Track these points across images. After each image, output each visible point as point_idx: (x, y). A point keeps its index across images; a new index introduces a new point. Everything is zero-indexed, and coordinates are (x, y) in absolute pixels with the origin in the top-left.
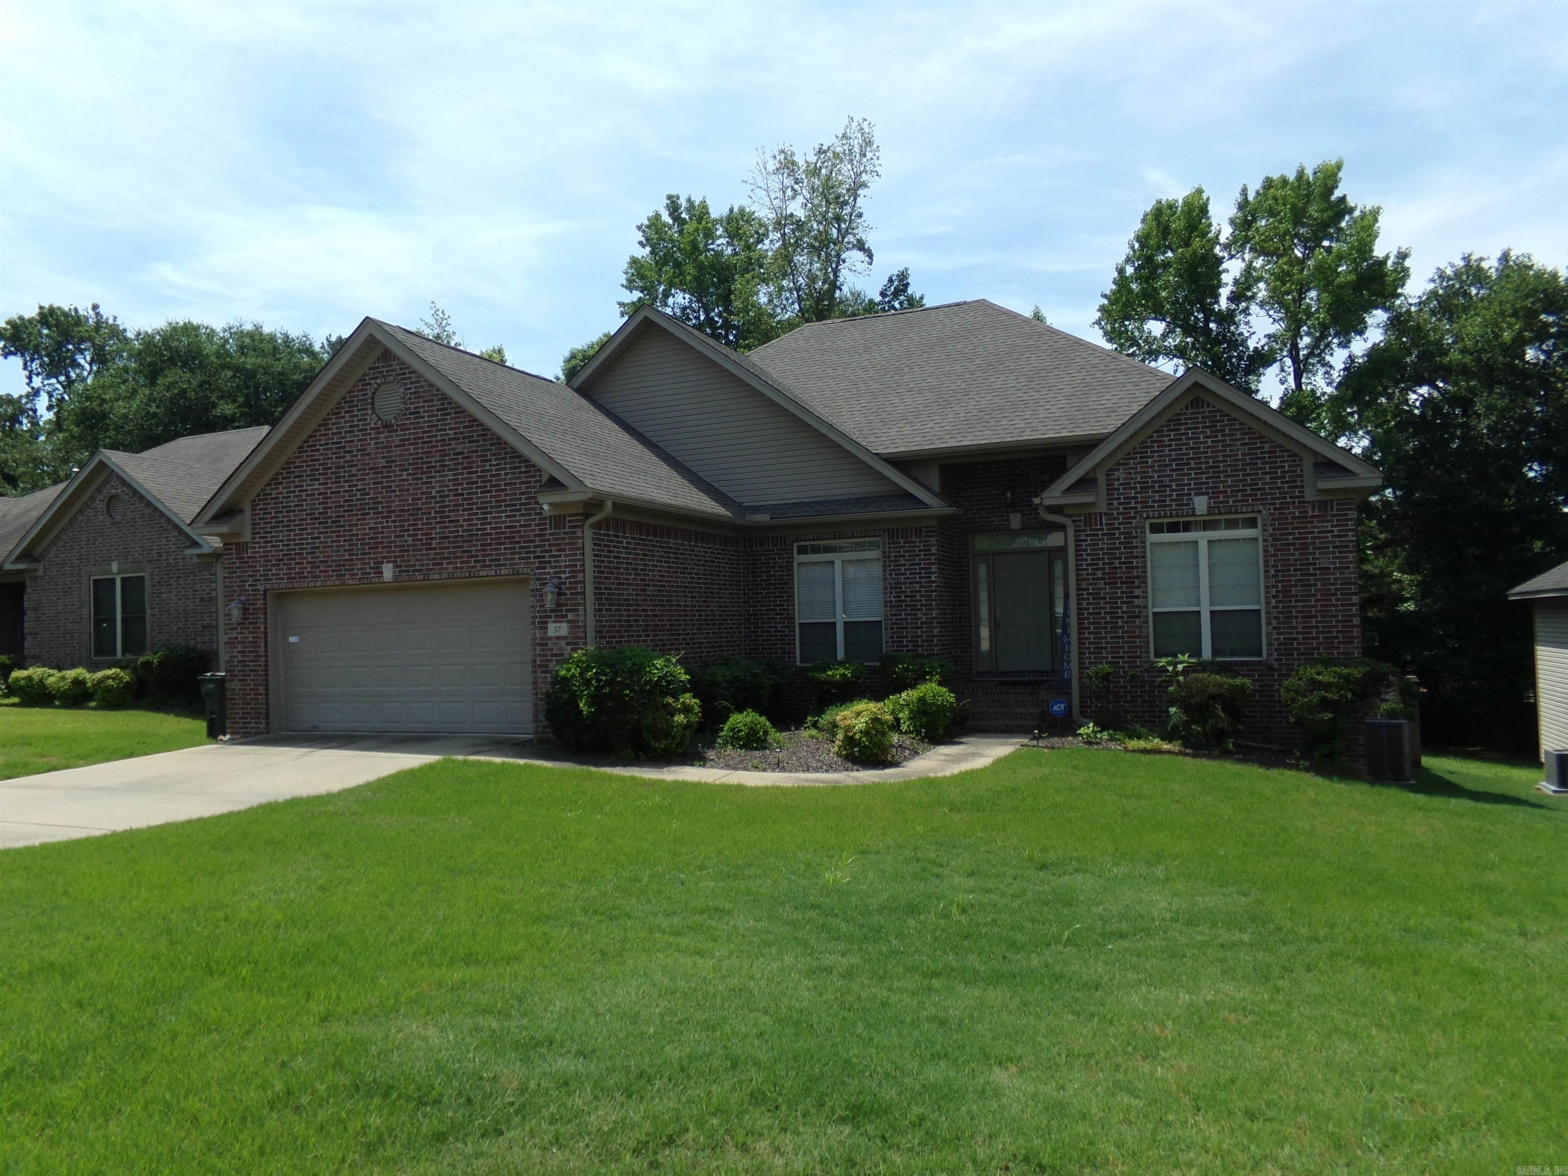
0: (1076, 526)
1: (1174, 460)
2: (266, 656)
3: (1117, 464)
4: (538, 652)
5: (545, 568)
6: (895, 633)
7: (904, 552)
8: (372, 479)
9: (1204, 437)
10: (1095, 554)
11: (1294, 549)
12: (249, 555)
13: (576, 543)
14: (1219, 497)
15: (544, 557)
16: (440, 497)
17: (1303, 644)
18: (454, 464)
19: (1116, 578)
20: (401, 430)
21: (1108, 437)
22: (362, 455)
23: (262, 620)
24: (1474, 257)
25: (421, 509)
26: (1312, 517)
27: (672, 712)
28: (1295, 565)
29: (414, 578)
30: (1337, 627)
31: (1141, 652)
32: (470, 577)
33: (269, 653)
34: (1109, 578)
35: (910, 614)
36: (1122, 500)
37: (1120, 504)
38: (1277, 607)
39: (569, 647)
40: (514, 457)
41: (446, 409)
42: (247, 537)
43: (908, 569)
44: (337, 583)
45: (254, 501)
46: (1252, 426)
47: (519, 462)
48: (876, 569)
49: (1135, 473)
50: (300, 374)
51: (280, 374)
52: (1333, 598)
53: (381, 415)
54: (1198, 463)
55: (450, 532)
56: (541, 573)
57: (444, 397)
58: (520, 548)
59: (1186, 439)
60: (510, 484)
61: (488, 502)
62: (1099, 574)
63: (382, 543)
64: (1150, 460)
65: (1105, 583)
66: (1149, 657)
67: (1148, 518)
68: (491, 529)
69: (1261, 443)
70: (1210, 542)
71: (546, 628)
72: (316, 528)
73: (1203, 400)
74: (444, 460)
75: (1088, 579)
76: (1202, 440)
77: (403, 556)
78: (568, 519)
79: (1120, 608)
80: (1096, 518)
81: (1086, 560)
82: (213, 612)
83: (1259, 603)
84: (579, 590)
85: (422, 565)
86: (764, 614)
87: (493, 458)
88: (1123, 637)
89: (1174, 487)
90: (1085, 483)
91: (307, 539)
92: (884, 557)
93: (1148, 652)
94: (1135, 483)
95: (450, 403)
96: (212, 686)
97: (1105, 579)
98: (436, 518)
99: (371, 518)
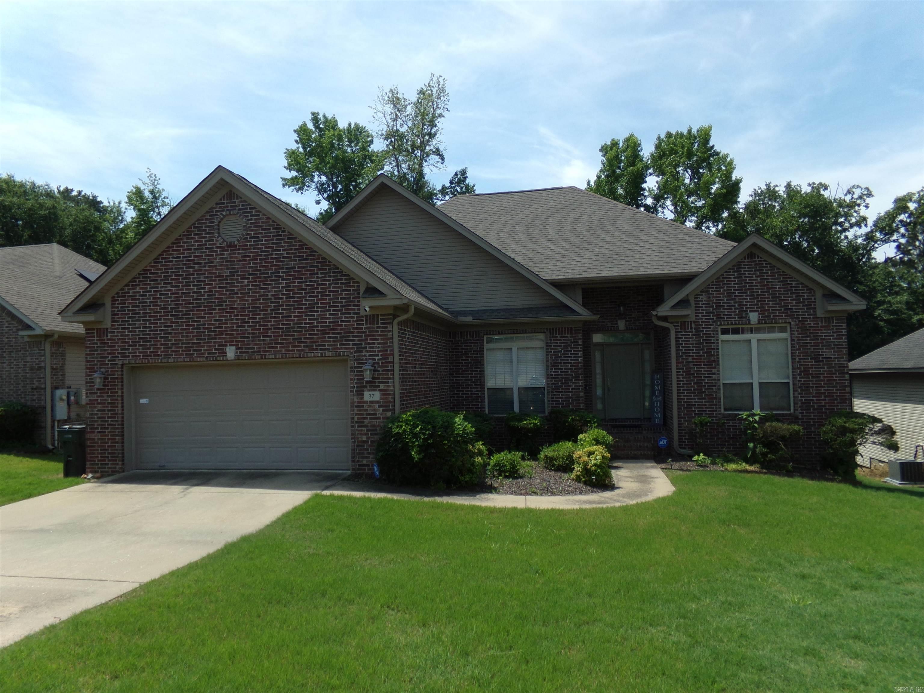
0: (676, 329)
1: (737, 290)
2: (123, 414)
3: (701, 291)
4: (356, 412)
5: (362, 352)
6: (554, 395)
7: (561, 343)
8: (217, 284)
9: (756, 276)
10: (687, 347)
11: (811, 346)
12: (109, 338)
13: (387, 335)
14: (765, 314)
15: (361, 344)
16: (275, 299)
17: (816, 403)
18: (286, 276)
19: (701, 362)
20: (243, 249)
21: (699, 274)
22: (209, 266)
23: (120, 387)
24: (772, 185)
25: (259, 307)
26: (821, 327)
27: (473, 455)
28: (811, 355)
29: (253, 357)
30: (837, 393)
31: (716, 408)
32: (300, 357)
33: (125, 411)
34: (696, 362)
35: (564, 383)
36: (704, 314)
37: (702, 316)
38: (801, 381)
39: (381, 409)
40: (336, 272)
41: (281, 235)
42: (108, 324)
43: (563, 354)
44: (188, 360)
45: (114, 297)
46: (785, 271)
47: (341, 276)
48: (541, 354)
49: (713, 297)
50: (45, 210)
51: (30, 209)
52: (834, 376)
53: (225, 238)
54: (752, 292)
55: (283, 324)
56: (359, 356)
57: (278, 227)
58: (341, 337)
59: (745, 277)
60: (333, 291)
61: (315, 304)
62: (690, 359)
63: (226, 331)
64: (721, 290)
65: (693, 365)
66: (721, 411)
67: (721, 325)
68: (317, 323)
69: (790, 281)
70: (758, 340)
71: (363, 395)
72: (168, 319)
73: (755, 254)
74: (279, 273)
75: (683, 362)
76: (754, 278)
77: (244, 341)
78: (380, 317)
79: (704, 380)
80: (688, 324)
81: (682, 350)
82: (41, 378)
83: (789, 378)
84: (389, 368)
85: (260, 348)
86: (464, 382)
87: (319, 272)
88: (705, 399)
89: (737, 306)
90: (684, 303)
91: (161, 327)
92: (547, 346)
93: (720, 408)
94: (712, 303)
95: (283, 232)
96: (70, 436)
97: (694, 362)
98: (272, 314)
99: (216, 313)
